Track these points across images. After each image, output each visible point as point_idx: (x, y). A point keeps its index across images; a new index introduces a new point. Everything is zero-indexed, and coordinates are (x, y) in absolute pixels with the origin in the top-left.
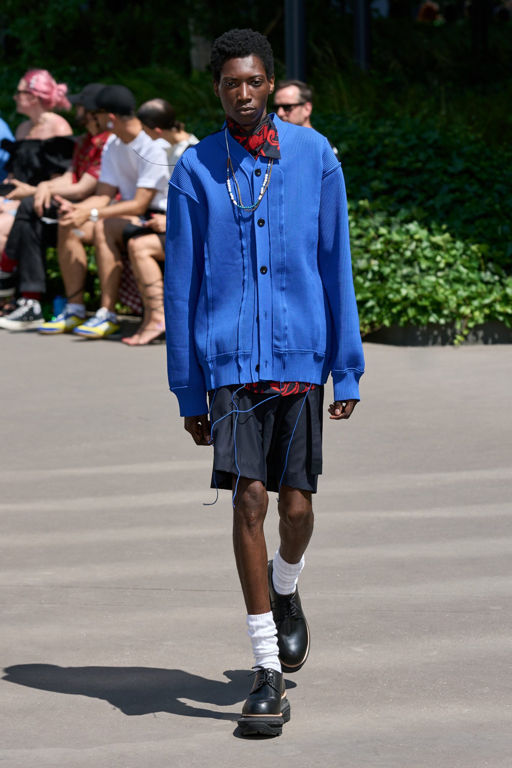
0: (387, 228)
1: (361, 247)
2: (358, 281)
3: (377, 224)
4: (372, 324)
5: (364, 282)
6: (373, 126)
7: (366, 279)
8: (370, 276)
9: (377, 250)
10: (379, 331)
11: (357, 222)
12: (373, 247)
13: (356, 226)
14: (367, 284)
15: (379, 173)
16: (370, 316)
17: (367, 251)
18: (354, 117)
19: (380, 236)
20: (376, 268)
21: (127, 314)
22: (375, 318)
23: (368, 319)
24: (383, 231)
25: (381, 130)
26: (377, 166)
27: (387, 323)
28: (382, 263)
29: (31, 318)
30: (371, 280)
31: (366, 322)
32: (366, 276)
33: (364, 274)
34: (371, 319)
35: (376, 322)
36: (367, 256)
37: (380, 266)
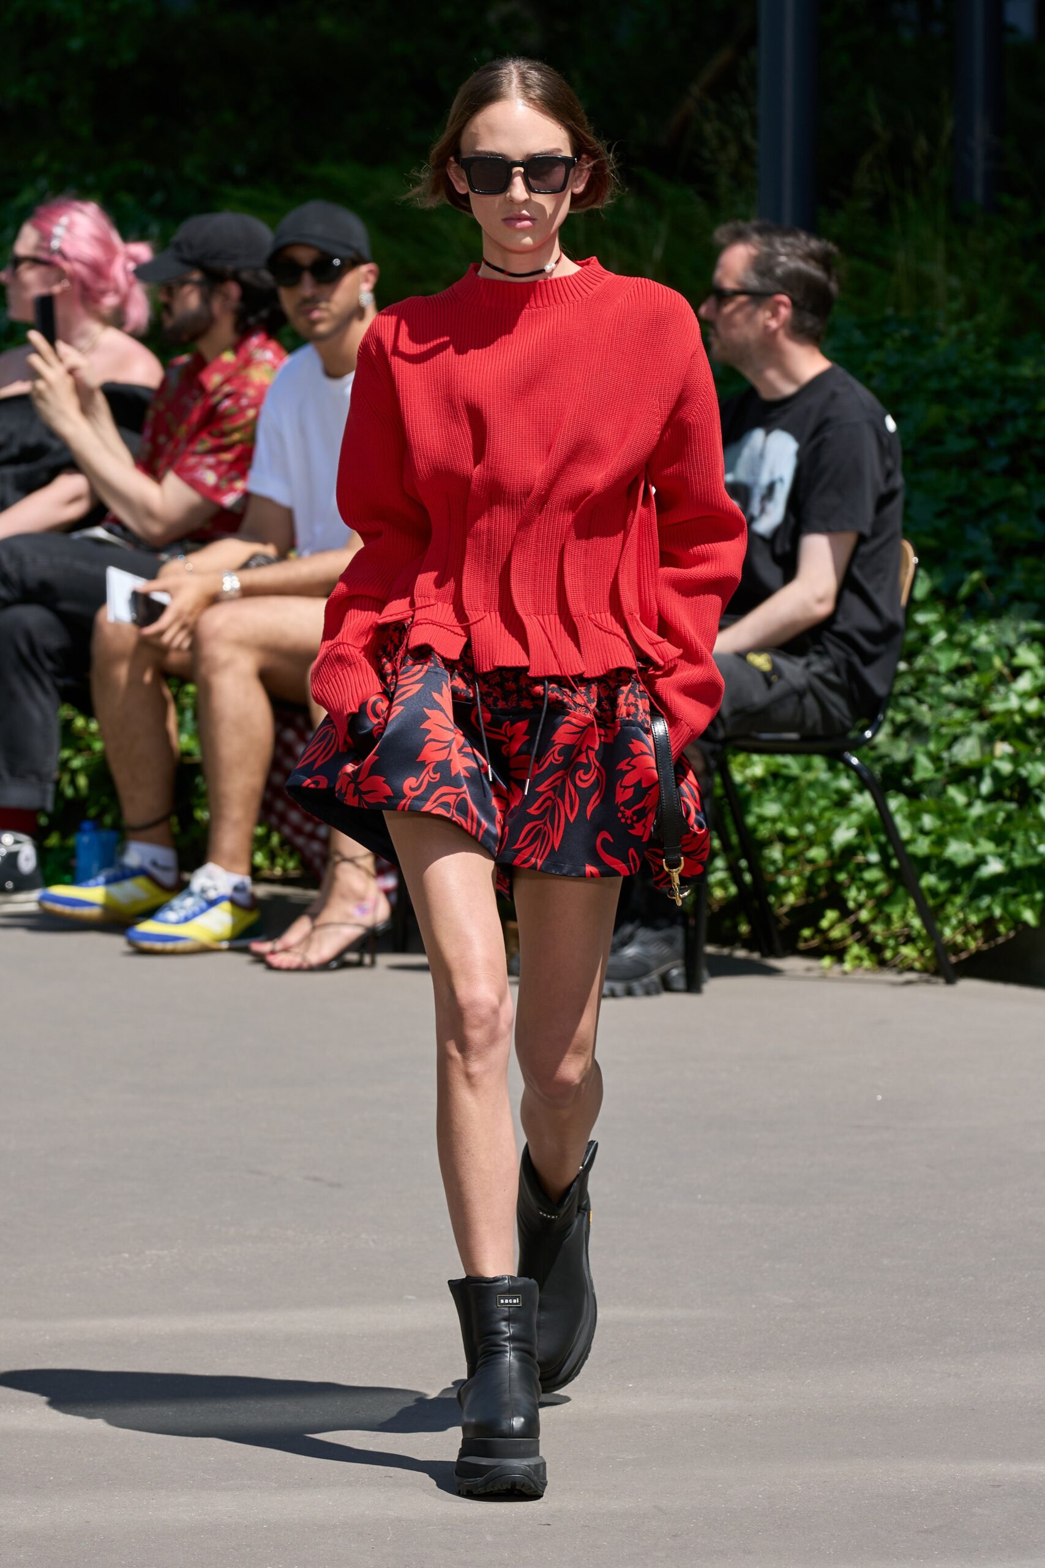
0: (1037, 646)
1: (960, 703)
2: (952, 800)
3: (1011, 638)
4: (988, 924)
5: (969, 805)
6: (1004, 356)
7: (973, 796)
8: (986, 787)
9: (1009, 713)
10: (1009, 942)
11: (951, 630)
12: (996, 706)
13: (950, 644)
14: (978, 809)
15: (1019, 490)
16: (985, 901)
17: (983, 717)
18: (954, 329)
19: (1017, 672)
20: (1006, 768)
21: (285, 881)
22: (998, 912)
23: (978, 910)
24: (1026, 656)
25: (1026, 370)
26: (1014, 472)
27: (1029, 916)
28: (1022, 748)
29: (9, 885)
30: (989, 799)
31: (974, 919)
32: (978, 784)
33: (973, 779)
34: (989, 908)
35: (1002, 919)
36: (980, 728)
37: (1015, 758)
